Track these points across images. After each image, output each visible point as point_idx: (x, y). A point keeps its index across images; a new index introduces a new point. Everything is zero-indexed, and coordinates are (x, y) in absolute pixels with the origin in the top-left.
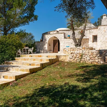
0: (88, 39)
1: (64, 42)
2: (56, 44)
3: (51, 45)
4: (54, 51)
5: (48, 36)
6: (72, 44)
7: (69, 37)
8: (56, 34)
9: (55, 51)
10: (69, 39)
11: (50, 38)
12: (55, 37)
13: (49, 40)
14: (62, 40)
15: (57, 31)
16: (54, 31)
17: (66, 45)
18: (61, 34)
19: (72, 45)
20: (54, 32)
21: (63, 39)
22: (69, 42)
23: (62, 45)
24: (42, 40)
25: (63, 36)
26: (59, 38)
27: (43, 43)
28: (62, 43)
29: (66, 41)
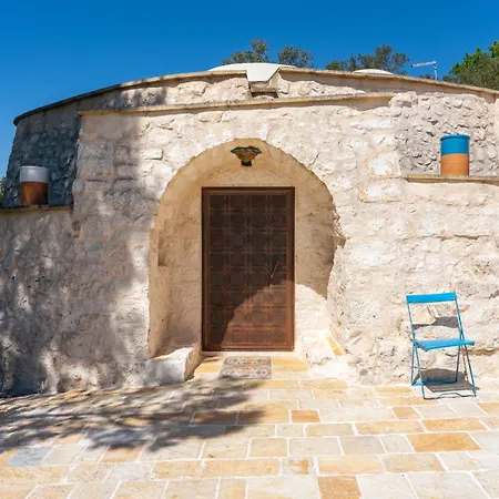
1: (397, 228)
3: (168, 257)
14: (374, 192)
16: (212, 79)
17: (434, 261)
20: (217, 87)
21: (394, 188)
22: (468, 224)
23: (375, 269)
24: (45, 186)
25: (377, 138)
26: (331, 166)
27: (76, 225)
28: (376, 234)
29: (429, 205)
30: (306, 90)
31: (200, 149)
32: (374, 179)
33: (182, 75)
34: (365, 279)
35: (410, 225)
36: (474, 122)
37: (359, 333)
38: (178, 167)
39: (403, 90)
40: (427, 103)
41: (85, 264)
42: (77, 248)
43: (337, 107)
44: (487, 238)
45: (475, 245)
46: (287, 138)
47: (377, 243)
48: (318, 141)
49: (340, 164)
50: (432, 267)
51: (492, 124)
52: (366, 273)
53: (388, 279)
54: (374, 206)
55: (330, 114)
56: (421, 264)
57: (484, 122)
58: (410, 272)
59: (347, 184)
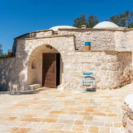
0: (131, 52)
1: (74, 61)
2: (52, 65)
3: (36, 67)
4: (46, 81)
5: (31, 44)
6: (100, 67)
7: (87, 47)
8: (51, 39)
9: (49, 82)
10: (90, 53)
11: (34, 47)
12: (48, 46)
13: (33, 55)
14: (69, 54)
15: (53, 32)
16: (45, 31)
17: (81, 68)
18: (64, 38)
19: (101, 71)
20: (46, 33)
21: (73, 53)
22: (88, 60)
23: (69, 69)
24: (13, 53)
25: (70, 43)
26: (61, 49)
27: (16, 60)
28: (69, 62)
29: (80, 56)
30: (64, 33)
31: (37, 46)
32: (69, 51)
33: (40, 31)
34: (67, 71)
35: (76, 60)
36: (107, 37)
37: (66, 82)
38: (33, 49)
39: (88, 31)
40: (94, 34)
41: (17, 67)
42: (16, 65)
43: (63, 37)
44: (92, 63)
45: (90, 64)
46: (53, 44)
47: (69, 64)
48: (59, 44)
49: (63, 48)
50: (81, 69)
51: (114, 37)
52: (67, 70)
53: (71, 71)
54: (69, 57)
55: (61, 39)
56: (78, 68)
57: (111, 37)
58: (76, 70)
59: (64, 52)
